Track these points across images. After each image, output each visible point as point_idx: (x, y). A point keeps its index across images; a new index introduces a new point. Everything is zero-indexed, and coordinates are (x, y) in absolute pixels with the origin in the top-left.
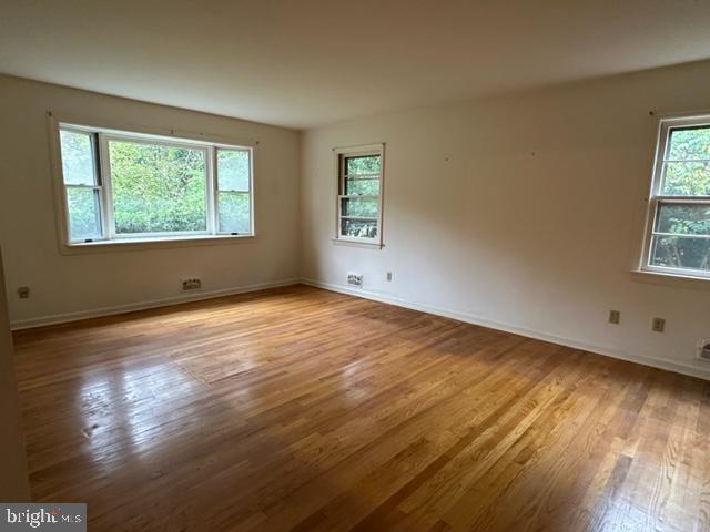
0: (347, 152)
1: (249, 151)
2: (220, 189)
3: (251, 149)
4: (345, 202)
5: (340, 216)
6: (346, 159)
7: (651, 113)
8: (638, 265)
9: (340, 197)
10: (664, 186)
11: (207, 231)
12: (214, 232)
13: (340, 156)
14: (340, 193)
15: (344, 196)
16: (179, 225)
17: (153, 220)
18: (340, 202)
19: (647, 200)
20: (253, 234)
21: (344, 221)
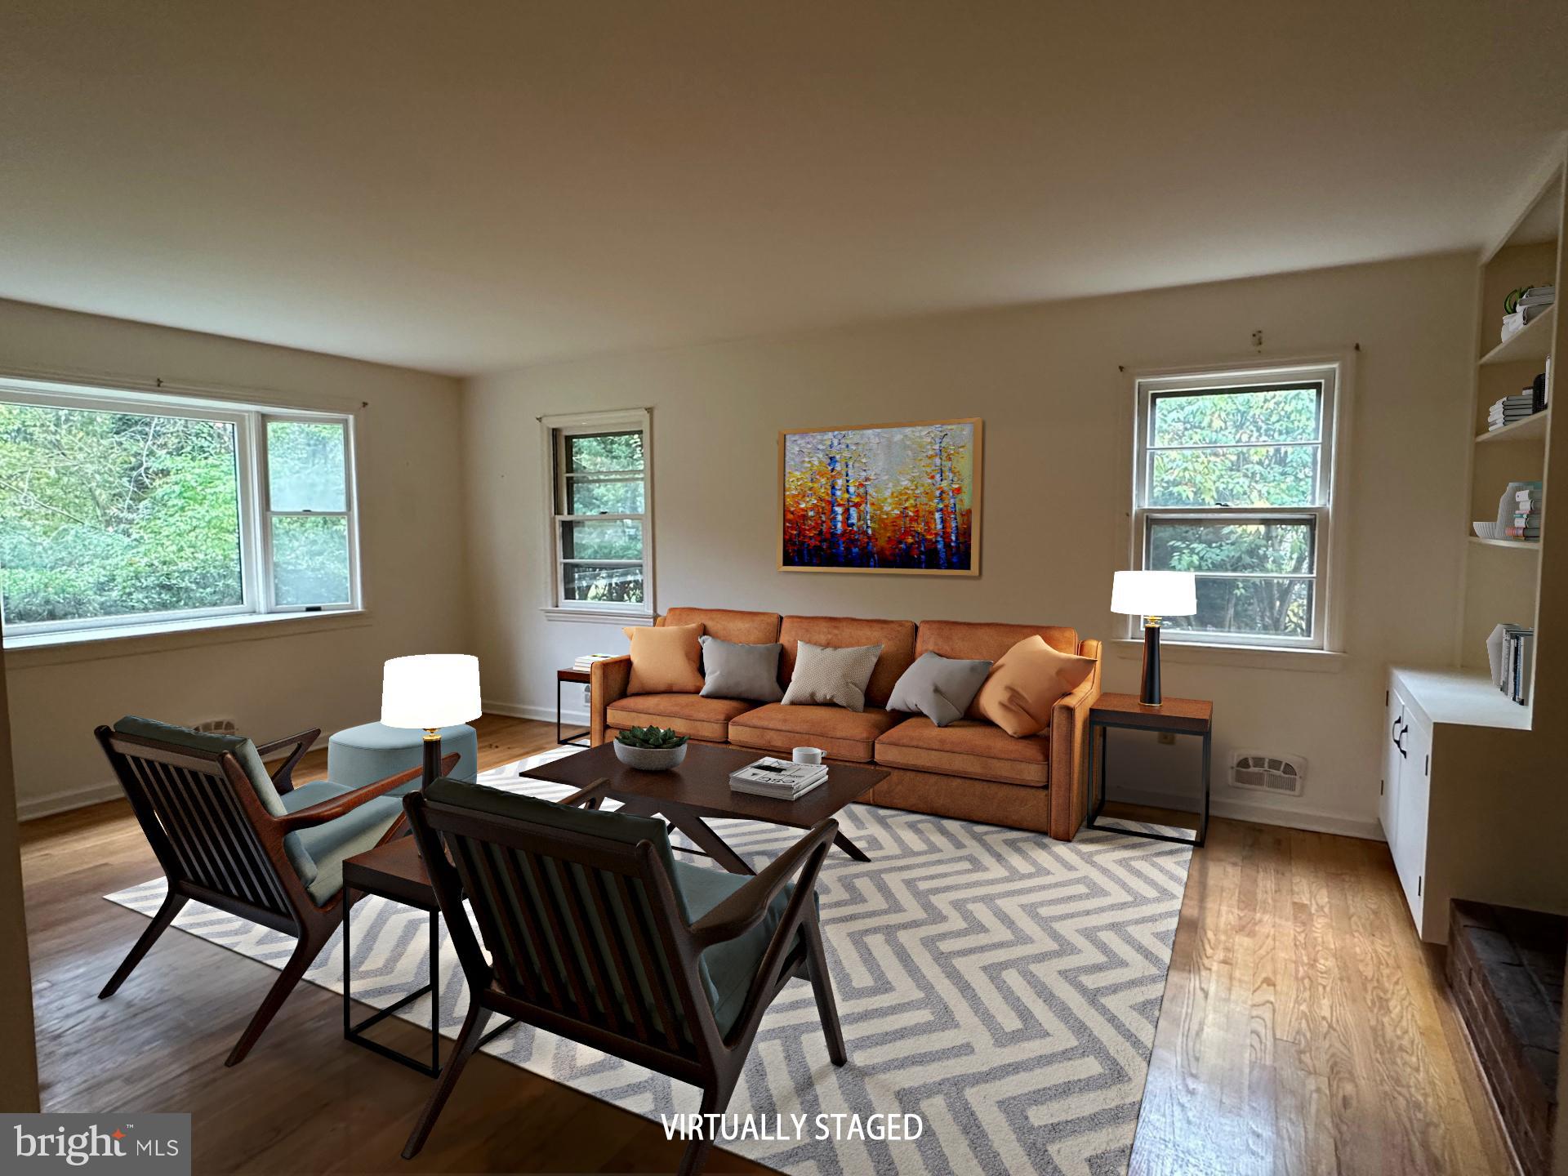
0: (568, 425)
1: (345, 422)
2: (273, 508)
3: (351, 418)
4: (568, 528)
5: (561, 560)
6: (569, 439)
7: (1121, 368)
8: (1127, 632)
9: (559, 518)
10: (1152, 488)
11: (246, 605)
12: (263, 608)
13: (555, 432)
14: (558, 511)
15: (566, 517)
16: (171, 594)
17: (101, 588)
18: (559, 531)
19: (1128, 515)
20: (360, 609)
21: (569, 570)
